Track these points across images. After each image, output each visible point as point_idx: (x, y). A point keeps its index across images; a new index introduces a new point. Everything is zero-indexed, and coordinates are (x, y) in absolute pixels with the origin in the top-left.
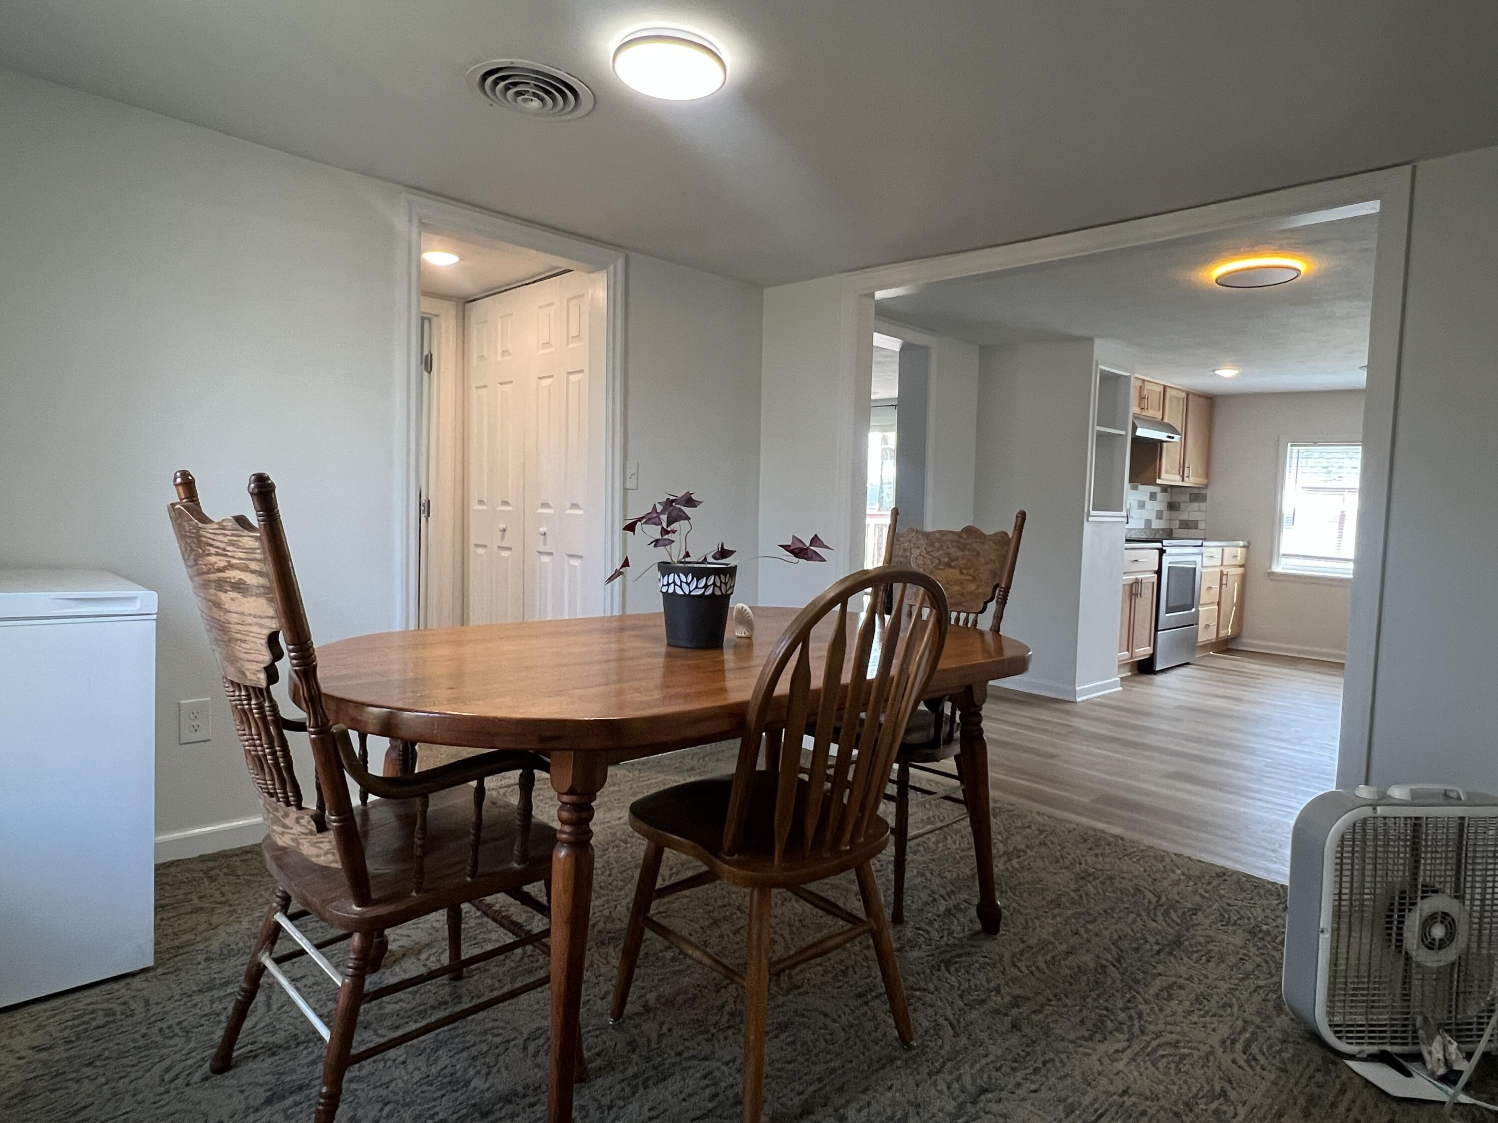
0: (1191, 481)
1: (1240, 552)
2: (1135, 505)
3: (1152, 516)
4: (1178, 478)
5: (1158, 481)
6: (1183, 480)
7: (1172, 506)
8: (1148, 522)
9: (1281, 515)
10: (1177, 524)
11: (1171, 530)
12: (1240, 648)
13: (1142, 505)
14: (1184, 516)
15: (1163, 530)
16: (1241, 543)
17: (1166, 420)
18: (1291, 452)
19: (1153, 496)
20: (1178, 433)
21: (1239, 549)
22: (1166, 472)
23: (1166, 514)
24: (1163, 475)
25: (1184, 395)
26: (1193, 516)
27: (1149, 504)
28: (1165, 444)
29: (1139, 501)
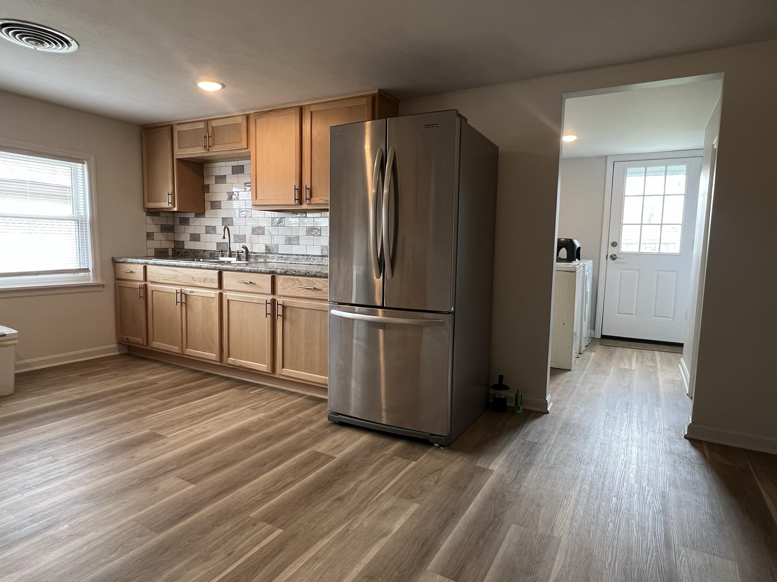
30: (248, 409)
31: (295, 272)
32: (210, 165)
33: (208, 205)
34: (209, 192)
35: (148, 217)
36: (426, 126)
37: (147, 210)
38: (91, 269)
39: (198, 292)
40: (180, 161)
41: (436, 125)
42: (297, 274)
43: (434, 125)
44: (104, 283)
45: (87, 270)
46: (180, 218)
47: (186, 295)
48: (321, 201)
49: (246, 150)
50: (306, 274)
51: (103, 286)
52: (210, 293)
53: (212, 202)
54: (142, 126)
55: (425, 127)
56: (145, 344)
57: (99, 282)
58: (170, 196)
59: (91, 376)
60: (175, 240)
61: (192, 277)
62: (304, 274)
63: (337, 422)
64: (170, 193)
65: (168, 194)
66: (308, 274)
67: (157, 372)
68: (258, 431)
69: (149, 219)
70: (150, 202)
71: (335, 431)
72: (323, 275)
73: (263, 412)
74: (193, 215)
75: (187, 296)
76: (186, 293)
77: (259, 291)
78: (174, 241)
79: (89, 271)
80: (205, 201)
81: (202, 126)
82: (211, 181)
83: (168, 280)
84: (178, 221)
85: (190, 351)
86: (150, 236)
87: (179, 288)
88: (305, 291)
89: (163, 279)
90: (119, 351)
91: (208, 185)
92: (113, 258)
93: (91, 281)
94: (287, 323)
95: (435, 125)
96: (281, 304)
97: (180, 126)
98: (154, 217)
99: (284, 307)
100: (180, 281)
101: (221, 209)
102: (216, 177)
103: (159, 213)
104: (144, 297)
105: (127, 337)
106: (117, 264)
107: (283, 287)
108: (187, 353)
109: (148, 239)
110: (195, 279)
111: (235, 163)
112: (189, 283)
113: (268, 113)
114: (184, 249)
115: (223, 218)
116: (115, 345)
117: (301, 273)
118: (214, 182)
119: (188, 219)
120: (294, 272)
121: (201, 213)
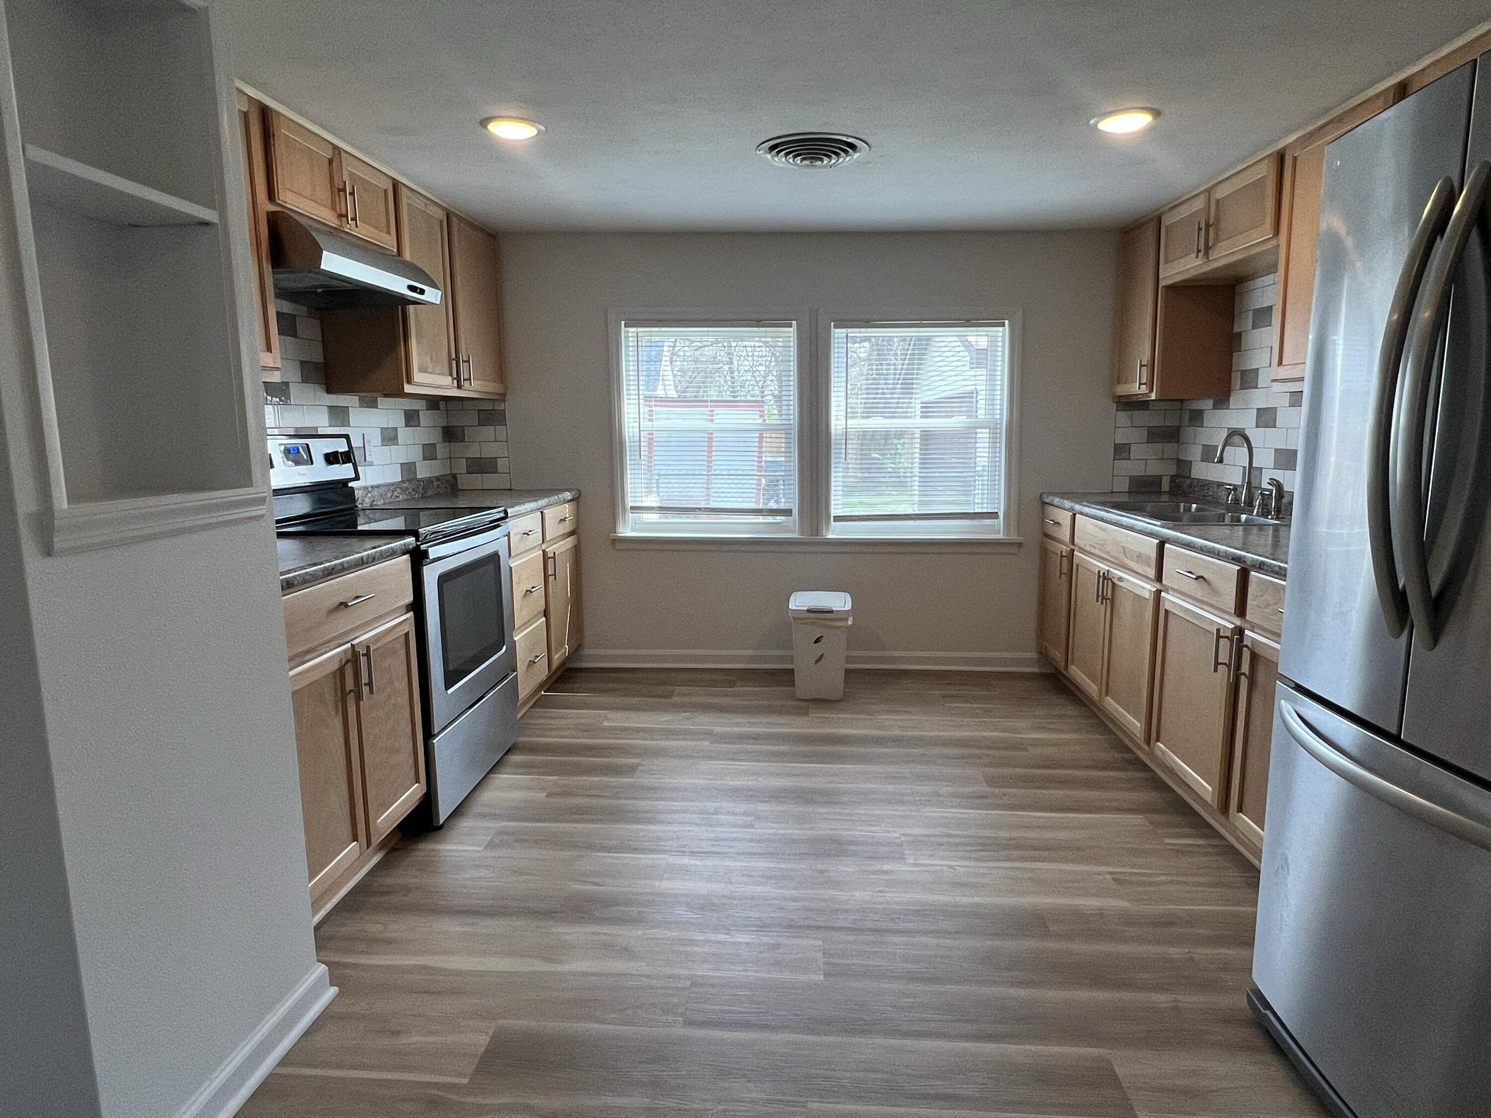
0: (473, 388)
1: (566, 510)
2: (375, 438)
3: (415, 454)
4: (447, 380)
5: (408, 389)
6: (459, 387)
7: (450, 434)
8: (408, 468)
9: (621, 443)
10: (461, 467)
11: (454, 477)
12: (584, 665)
13: (389, 437)
14: (474, 451)
15: (438, 479)
16: (568, 495)
17: (407, 256)
18: (627, 337)
19: (411, 418)
20: (434, 285)
21: (567, 505)
22: (423, 370)
23: (442, 450)
24: (418, 377)
25: (440, 215)
26: (489, 450)
27: (404, 434)
28: (411, 308)
29: (383, 430)
30: (1109, 877)
32: (1246, 286)
33: (1236, 383)
34: (1241, 351)
35: (1118, 414)
37: (1116, 401)
38: (1001, 515)
39: (1128, 581)
40: (1173, 289)
44: (1020, 539)
45: (994, 515)
46: (1191, 411)
47: (1113, 584)
49: (1274, 243)
51: (1020, 545)
52: (1143, 587)
53: (1243, 372)
56: (1063, 665)
57: (1014, 537)
58: (1144, 369)
59: (956, 703)
60: (1176, 458)
63: (1264, 1026)
64: (1146, 363)
65: (1141, 366)
67: (1056, 726)
68: (1060, 937)
69: (1123, 418)
70: (1119, 385)
71: (1250, 1049)
73: (1129, 901)
74: (1210, 403)
75: (1115, 586)
76: (1113, 579)
77: (1214, 600)
79: (998, 518)
80: (1231, 371)
81: (1200, 203)
82: (1244, 324)
84: (1186, 417)
85: (1110, 703)
86: (1121, 451)
87: (1106, 568)
90: (1040, 667)
91: (1240, 334)
92: (1041, 495)
93: (1000, 536)
96: (1250, 646)
97: (1170, 214)
98: (1135, 413)
99: (1254, 657)
101: (1257, 388)
102: (1255, 312)
104: (1068, 575)
105: (1046, 644)
106: (1046, 507)
107: (1255, 603)
108: (1104, 704)
109: (1117, 457)
114: (1190, 477)
115: (1258, 409)
116: (1033, 655)
118: (1250, 325)
119: (1201, 412)
121: (1222, 399)
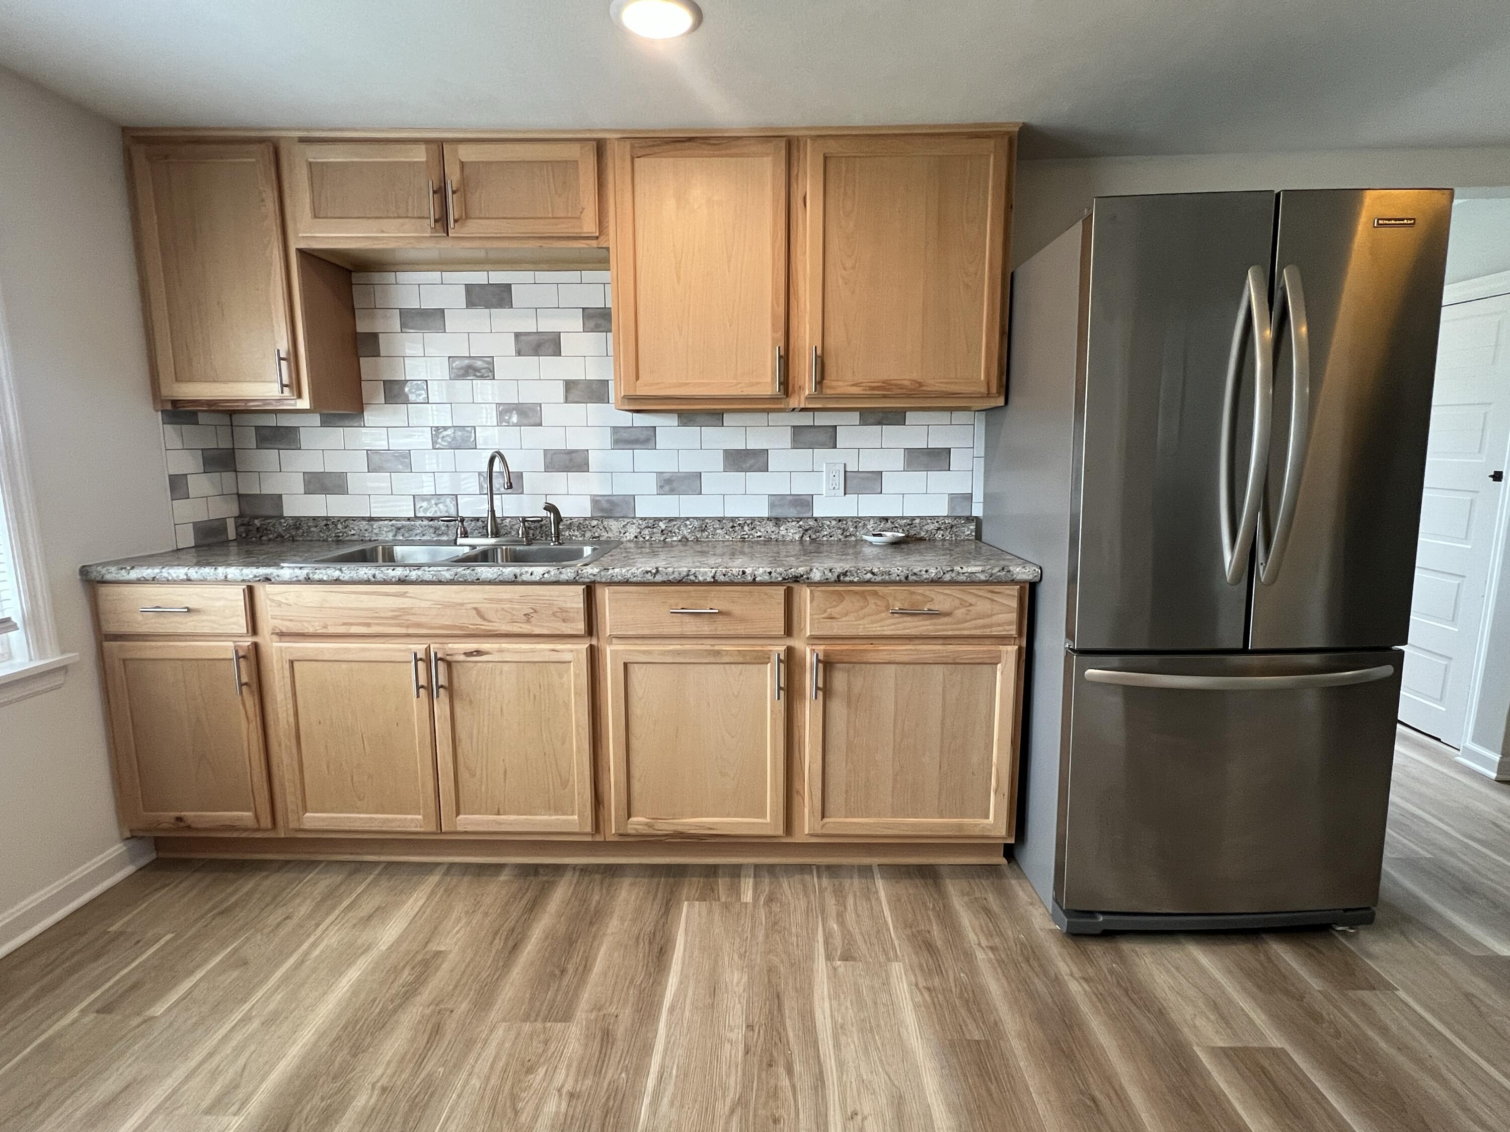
31: (873, 574)
32: (376, 277)
33: (373, 392)
34: (378, 355)
35: (168, 427)
36: (1381, 219)
37: (169, 407)
38: (18, 618)
39: (501, 651)
40: (307, 255)
41: (1407, 219)
42: (879, 579)
43: (1403, 220)
44: (65, 659)
45: (4, 624)
46: (257, 428)
47: (449, 664)
48: (855, 388)
49: (594, 243)
50: (907, 578)
51: (63, 669)
52: (552, 650)
53: (384, 384)
54: (124, 129)
55: (1381, 222)
56: (266, 822)
57: (53, 658)
58: (284, 364)
60: (240, 492)
61: (476, 609)
62: (903, 579)
63: (1098, 932)
64: (283, 355)
65: (280, 359)
66: (914, 578)
69: (170, 434)
70: (182, 381)
72: (962, 578)
74: (314, 419)
75: (454, 665)
76: (448, 658)
77: (741, 630)
78: (239, 496)
79: (15, 626)
80: (360, 380)
81: (419, 155)
82: (384, 324)
83: (368, 625)
84: (251, 437)
86: (178, 486)
87: (419, 648)
88: (901, 620)
89: (344, 624)
90: (132, 861)
91: (374, 336)
92: (84, 572)
93: (21, 661)
94: (838, 707)
95: (1405, 221)
96: (822, 658)
97: (317, 147)
98: (185, 427)
99: (828, 666)
100: (418, 625)
101: (425, 403)
102: (404, 313)
103: (195, 413)
104: (255, 687)
105: (177, 814)
106: (104, 590)
107: (825, 615)
108: (459, 829)
109: (175, 496)
110: (490, 615)
111: (479, 277)
112: (461, 628)
113: (678, 145)
114: (283, 517)
115: (435, 428)
116: (117, 849)
117: (894, 577)
118: (398, 328)
119: (296, 429)
120: (869, 576)
121: (346, 415)
